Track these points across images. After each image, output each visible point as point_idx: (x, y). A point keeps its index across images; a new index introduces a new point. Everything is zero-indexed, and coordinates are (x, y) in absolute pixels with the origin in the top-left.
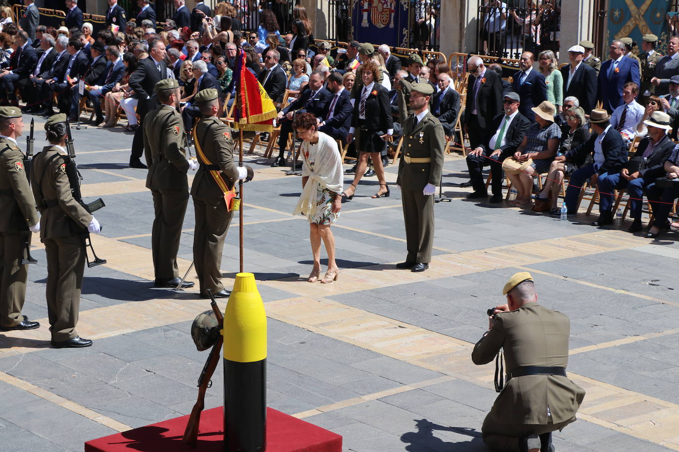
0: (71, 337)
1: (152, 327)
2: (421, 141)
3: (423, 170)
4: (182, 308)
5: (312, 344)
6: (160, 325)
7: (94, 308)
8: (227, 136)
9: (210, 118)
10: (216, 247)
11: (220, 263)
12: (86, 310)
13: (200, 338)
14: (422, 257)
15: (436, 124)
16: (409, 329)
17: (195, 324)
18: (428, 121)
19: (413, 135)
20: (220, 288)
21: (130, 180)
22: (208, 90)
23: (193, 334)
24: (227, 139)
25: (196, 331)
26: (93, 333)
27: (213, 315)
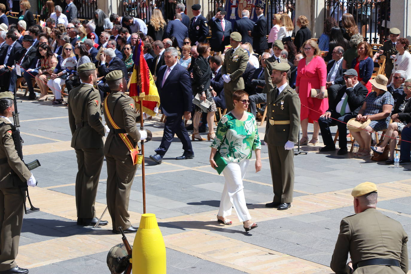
0: (11, 267)
1: (75, 257)
2: (282, 108)
3: (284, 130)
4: (99, 242)
5: (201, 268)
6: (82, 256)
7: (30, 243)
8: (132, 106)
9: (118, 93)
10: (124, 193)
11: (128, 205)
12: (24, 245)
13: (114, 266)
14: (285, 198)
15: (293, 94)
16: (277, 255)
17: (110, 254)
18: (287, 92)
19: (276, 103)
20: (128, 226)
21: (57, 142)
22: (116, 71)
23: (108, 262)
24: (132, 108)
25: (111, 260)
26: (29, 263)
27: (124, 248)
